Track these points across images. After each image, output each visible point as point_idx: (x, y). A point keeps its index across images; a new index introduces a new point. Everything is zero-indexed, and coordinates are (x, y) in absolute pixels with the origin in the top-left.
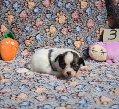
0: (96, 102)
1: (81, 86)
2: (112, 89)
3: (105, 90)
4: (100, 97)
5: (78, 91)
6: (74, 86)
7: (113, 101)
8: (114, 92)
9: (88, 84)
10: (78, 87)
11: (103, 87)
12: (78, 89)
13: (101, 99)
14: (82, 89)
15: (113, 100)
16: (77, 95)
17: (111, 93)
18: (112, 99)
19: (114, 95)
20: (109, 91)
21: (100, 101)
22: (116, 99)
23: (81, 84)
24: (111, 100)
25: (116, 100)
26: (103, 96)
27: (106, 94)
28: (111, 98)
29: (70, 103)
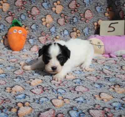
0: (96, 98)
1: (78, 80)
3: (105, 86)
4: (100, 93)
5: (74, 85)
6: (71, 80)
8: (114, 89)
9: (85, 79)
10: (75, 81)
11: (102, 83)
12: (75, 83)
13: (101, 96)
14: (79, 83)
15: (114, 97)
16: (75, 89)
17: (111, 89)
18: (112, 96)
19: (114, 92)
20: (108, 87)
21: (100, 97)
22: (116, 97)
23: (78, 79)
24: (112, 98)
25: (116, 98)
26: (103, 92)
27: (106, 91)
28: (112, 95)
29: (67, 97)
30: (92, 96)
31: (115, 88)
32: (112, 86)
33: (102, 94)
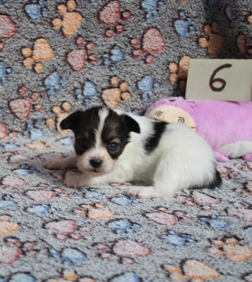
0: (171, 276)
2: (216, 239)
3: (196, 241)
4: (183, 262)
7: (222, 276)
8: (221, 249)
9: (142, 219)
10: (112, 225)
11: (189, 233)
12: (115, 232)
13: (185, 268)
14: (126, 232)
15: (222, 274)
16: (112, 249)
17: (214, 250)
18: (217, 270)
19: (222, 258)
20: (207, 243)
21: (183, 273)
22: (229, 271)
23: (122, 219)
24: (216, 274)
25: (229, 274)
26: (191, 259)
27: (200, 255)
28: (216, 267)
30: (160, 269)
31: (225, 247)
32: (216, 242)
33: (188, 262)
